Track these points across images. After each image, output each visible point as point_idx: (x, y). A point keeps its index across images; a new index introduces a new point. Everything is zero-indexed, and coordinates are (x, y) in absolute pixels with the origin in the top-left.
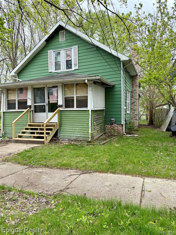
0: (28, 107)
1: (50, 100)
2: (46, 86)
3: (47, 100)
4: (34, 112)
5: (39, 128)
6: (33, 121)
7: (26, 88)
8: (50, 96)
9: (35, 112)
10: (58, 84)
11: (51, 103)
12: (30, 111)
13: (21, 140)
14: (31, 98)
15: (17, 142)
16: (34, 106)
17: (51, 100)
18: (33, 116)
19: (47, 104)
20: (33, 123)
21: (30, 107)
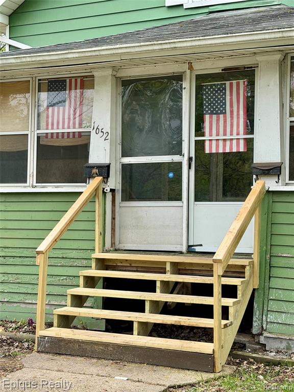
0: (95, 171)
1: (207, 137)
2: (191, 68)
3: (193, 138)
4: (119, 196)
5: (162, 282)
6: (113, 244)
7: (82, 81)
8: (207, 117)
9: (124, 199)
10: (259, 58)
11: (211, 154)
12: (104, 193)
13: (83, 342)
14: (107, 129)
15: (58, 348)
16: (119, 167)
17: (214, 137)
18: (113, 219)
19: (190, 159)
20: (116, 250)
21: (104, 171)
